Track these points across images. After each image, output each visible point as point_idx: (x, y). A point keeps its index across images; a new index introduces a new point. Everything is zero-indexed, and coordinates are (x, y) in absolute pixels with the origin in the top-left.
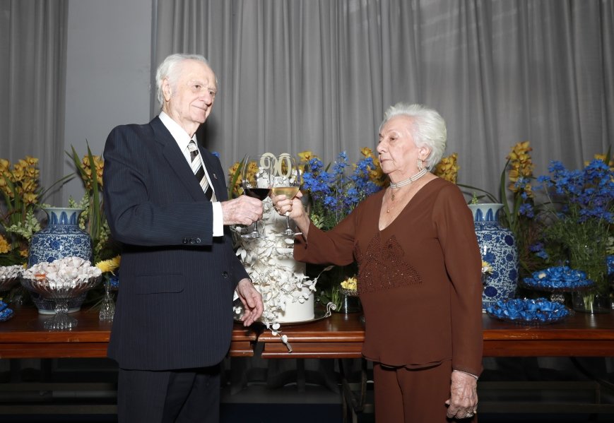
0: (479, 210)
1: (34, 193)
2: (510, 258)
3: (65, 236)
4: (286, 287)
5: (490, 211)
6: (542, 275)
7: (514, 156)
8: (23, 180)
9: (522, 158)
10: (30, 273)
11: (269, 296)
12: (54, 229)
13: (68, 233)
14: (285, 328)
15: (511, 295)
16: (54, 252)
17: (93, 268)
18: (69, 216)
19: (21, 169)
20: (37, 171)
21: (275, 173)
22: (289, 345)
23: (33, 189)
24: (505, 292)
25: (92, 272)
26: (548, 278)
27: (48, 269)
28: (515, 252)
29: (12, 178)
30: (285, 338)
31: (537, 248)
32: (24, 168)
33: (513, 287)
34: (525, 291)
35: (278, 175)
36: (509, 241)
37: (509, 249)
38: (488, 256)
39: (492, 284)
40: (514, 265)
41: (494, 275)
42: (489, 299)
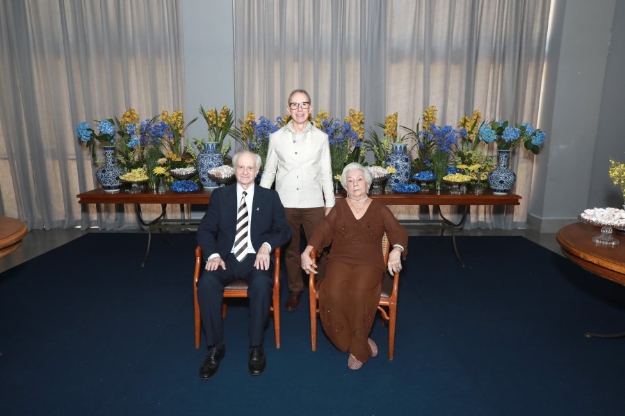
0: (396, 147)
1: (181, 129)
2: (406, 167)
5: (401, 147)
6: (417, 175)
7: (426, 114)
9: (429, 116)
10: (213, 171)
15: (405, 183)
18: (214, 146)
24: (403, 181)
26: (419, 176)
27: (221, 171)
28: (409, 166)
33: (407, 179)
34: (411, 181)
36: (407, 160)
37: (406, 164)
38: (397, 167)
39: (398, 178)
40: (407, 170)
41: (398, 174)
42: (395, 184)
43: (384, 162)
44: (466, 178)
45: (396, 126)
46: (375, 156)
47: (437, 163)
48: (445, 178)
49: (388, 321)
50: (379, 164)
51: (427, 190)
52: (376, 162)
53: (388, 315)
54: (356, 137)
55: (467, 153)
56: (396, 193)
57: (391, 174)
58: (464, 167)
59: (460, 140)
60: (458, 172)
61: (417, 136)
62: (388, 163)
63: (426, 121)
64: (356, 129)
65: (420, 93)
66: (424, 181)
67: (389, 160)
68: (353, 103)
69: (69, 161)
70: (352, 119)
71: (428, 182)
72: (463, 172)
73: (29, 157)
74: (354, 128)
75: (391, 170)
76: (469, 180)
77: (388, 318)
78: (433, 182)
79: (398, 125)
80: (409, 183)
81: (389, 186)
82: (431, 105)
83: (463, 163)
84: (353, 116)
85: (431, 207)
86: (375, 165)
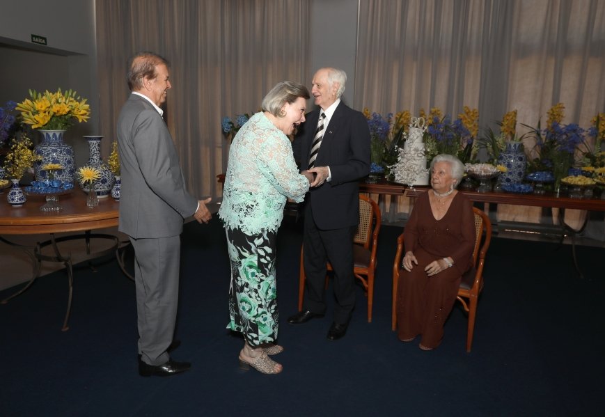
0: (510, 145)
2: (519, 166)
4: (417, 172)
5: (515, 145)
9: (555, 114)
11: (410, 175)
14: (414, 187)
15: (518, 182)
22: (416, 193)
24: (515, 181)
26: (534, 176)
28: (523, 165)
30: (415, 190)
31: (545, 162)
33: (519, 179)
34: (525, 181)
35: (417, 127)
36: (521, 159)
37: (519, 163)
38: (509, 165)
39: (510, 177)
40: (521, 170)
41: (510, 173)
42: (506, 184)
43: (496, 160)
44: (589, 181)
45: (515, 124)
46: (488, 153)
47: (557, 163)
48: (564, 180)
49: (468, 312)
50: (490, 162)
51: (542, 192)
52: (489, 161)
53: (468, 307)
54: (468, 134)
55: (600, 154)
56: (505, 192)
57: (502, 173)
58: (591, 169)
59: (588, 139)
60: (583, 175)
61: (539, 134)
62: (500, 162)
63: (551, 119)
64: (469, 126)
65: (550, 90)
66: (539, 182)
67: (501, 158)
68: (471, 100)
69: (217, 149)
70: (466, 117)
71: (545, 183)
72: (589, 175)
73: (189, 144)
74: (468, 125)
75: (502, 168)
76: (594, 183)
77: (468, 310)
78: (552, 183)
79: (517, 123)
80: (522, 183)
81: (500, 185)
82: (560, 102)
83: (593, 165)
84: (467, 113)
85: (555, 211)
86: (486, 163)
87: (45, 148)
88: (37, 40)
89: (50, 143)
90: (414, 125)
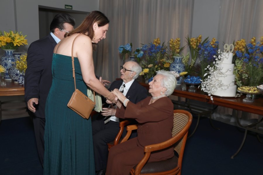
3: (176, 65)
8: (176, 45)
12: (174, 63)
13: (177, 64)
16: (173, 69)
17: (178, 74)
19: (175, 41)
20: (179, 42)
21: (227, 51)
22: (213, 101)
23: (178, 48)
25: (177, 75)
29: (173, 45)
30: (212, 99)
32: (176, 42)
87: (3, 58)
88: (67, 7)
89: (6, 56)
90: (226, 50)
